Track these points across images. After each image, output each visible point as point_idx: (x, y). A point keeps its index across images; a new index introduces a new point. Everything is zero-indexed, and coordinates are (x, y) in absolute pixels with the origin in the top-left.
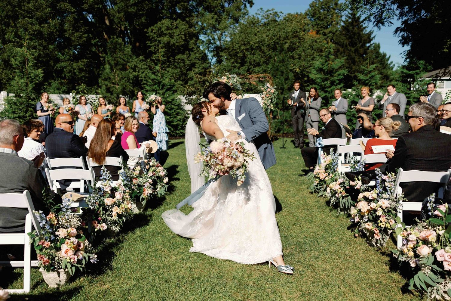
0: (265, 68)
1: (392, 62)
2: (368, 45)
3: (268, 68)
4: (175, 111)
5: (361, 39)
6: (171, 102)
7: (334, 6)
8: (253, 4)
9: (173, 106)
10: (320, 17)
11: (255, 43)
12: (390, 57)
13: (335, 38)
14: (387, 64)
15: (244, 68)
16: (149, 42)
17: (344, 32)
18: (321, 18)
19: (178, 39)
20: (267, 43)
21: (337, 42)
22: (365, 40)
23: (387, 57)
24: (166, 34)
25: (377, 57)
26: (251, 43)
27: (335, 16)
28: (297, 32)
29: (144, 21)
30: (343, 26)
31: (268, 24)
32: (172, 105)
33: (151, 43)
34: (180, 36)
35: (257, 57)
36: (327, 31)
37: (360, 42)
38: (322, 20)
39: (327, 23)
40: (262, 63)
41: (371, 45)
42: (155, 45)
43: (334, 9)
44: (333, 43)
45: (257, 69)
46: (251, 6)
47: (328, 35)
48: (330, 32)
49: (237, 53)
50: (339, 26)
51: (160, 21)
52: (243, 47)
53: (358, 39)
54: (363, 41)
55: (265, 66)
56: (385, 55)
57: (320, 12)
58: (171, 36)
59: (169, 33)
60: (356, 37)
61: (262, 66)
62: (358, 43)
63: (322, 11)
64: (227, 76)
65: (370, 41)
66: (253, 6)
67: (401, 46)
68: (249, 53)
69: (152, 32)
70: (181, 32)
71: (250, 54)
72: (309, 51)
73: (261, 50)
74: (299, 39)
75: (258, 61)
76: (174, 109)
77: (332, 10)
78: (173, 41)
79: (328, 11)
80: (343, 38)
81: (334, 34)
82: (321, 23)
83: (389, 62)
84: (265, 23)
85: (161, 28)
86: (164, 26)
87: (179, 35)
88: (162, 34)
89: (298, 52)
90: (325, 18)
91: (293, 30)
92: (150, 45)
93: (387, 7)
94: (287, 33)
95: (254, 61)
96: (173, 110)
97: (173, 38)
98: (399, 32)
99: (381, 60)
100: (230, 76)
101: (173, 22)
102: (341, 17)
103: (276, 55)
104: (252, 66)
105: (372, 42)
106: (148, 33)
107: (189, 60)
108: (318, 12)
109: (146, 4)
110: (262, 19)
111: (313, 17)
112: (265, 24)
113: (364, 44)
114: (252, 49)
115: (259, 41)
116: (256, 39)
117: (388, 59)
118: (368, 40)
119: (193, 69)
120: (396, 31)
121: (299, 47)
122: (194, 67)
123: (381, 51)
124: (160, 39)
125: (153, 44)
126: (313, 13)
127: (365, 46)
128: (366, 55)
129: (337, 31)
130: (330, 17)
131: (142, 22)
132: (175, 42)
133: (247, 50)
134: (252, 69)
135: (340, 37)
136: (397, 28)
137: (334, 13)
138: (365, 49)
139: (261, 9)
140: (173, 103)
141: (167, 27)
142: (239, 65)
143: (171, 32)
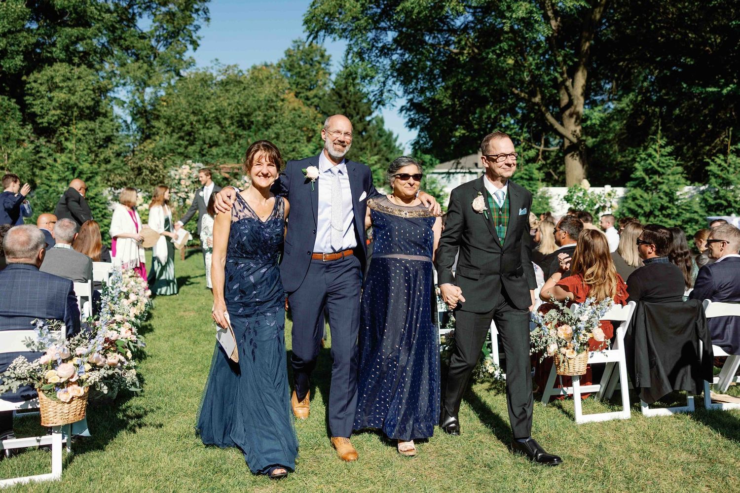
0: (228, 150)
1: (401, 145)
2: (368, 118)
3: (232, 150)
4: (100, 211)
5: (359, 110)
6: (93, 198)
7: (318, 58)
8: (198, 45)
9: (97, 204)
10: (300, 72)
11: (210, 113)
12: (398, 136)
13: (321, 106)
14: (395, 146)
15: (193, 148)
16: (31, 98)
17: (334, 98)
18: (302, 74)
19: (82, 97)
20: (229, 114)
21: (324, 110)
22: (363, 112)
23: (394, 136)
24: (62, 88)
25: (381, 136)
26: (205, 112)
27: (321, 72)
28: (272, 101)
29: (19, 63)
30: (333, 89)
31: (227, 82)
32: (95, 202)
33: (34, 100)
34: (87, 91)
35: (214, 132)
36: (310, 94)
37: (358, 114)
38: (303, 77)
39: (310, 82)
40: (221, 142)
41: (373, 119)
42: (42, 103)
43: (320, 63)
44: (319, 113)
45: (215, 150)
46: (195, 49)
47: (313, 100)
48: (316, 96)
49: (183, 125)
50: (327, 89)
51: (51, 65)
52: (193, 118)
53: (355, 109)
54: (361, 114)
55: (226, 146)
56: (391, 134)
57: (300, 66)
58: (72, 91)
59: (68, 86)
60: (351, 106)
61: (223, 147)
62: (355, 115)
63: (302, 63)
64: (190, 166)
65: (370, 114)
66: (198, 48)
67: (407, 129)
68: (201, 126)
69: (35, 82)
70: (87, 86)
71: (203, 128)
72: (290, 129)
73: (219, 123)
74: (276, 110)
75: (216, 139)
76: (98, 208)
77: (317, 64)
78: (74, 99)
79: (311, 65)
80: (334, 106)
81: (320, 98)
82: (302, 81)
83: (397, 144)
84: (222, 80)
85: (52, 78)
86: (58, 74)
87: (84, 90)
88: (53, 87)
89: (276, 131)
90: (308, 74)
91: (267, 98)
92: (33, 102)
93: (387, 87)
94: (258, 101)
95: (210, 138)
96: (97, 211)
97: (73, 94)
98: (404, 112)
99: (387, 140)
100: (194, 165)
101: (72, 69)
102: (330, 74)
103: (249, 136)
104: (206, 146)
105: (374, 115)
106: (29, 83)
107: (102, 132)
108: (296, 66)
109: (22, 36)
110: (218, 75)
111: (290, 70)
112: (222, 83)
113: (364, 116)
114: (206, 121)
115: (216, 111)
116: (212, 107)
117: (396, 140)
118: (368, 112)
119: (110, 145)
120: (401, 110)
121: (276, 122)
122: (112, 143)
123: (386, 127)
124: (52, 95)
125: (38, 102)
126: (290, 65)
127: (365, 120)
128: (366, 132)
129: (324, 95)
130: (314, 73)
131: (16, 65)
132: (77, 101)
133: (198, 121)
134: (205, 150)
135: (329, 105)
136: (402, 107)
137: (319, 68)
138: (365, 125)
139: (217, 60)
140: (97, 200)
141: (63, 76)
142: (187, 143)
143: (70, 84)
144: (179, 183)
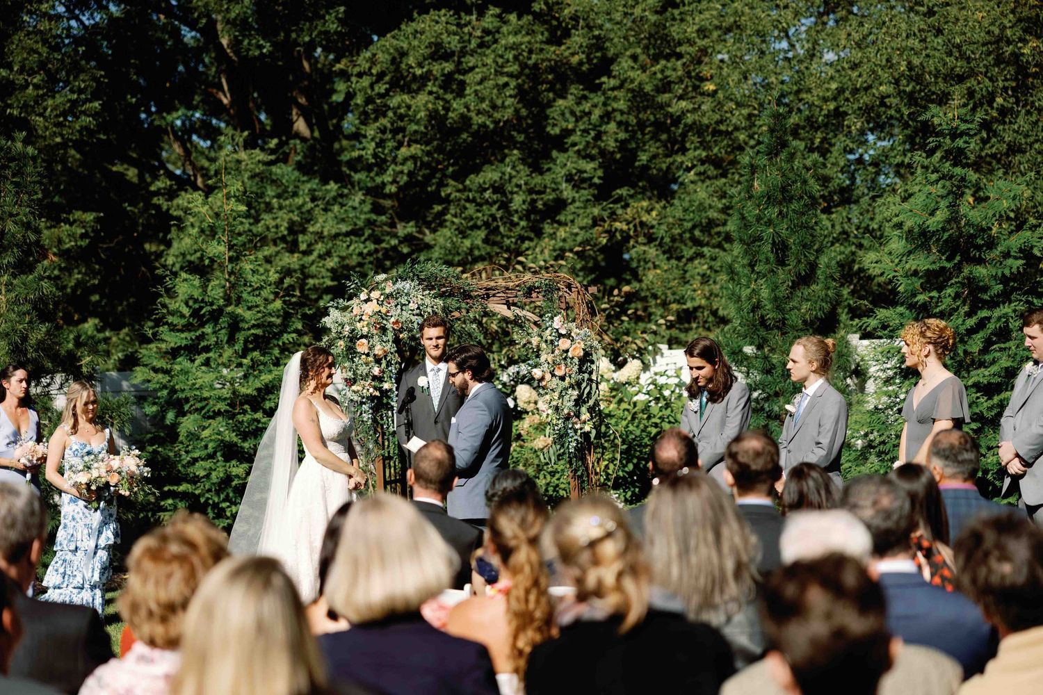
24: (423, 81)
78: (459, 108)
85: (401, 55)
144: (351, 352)
